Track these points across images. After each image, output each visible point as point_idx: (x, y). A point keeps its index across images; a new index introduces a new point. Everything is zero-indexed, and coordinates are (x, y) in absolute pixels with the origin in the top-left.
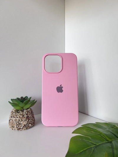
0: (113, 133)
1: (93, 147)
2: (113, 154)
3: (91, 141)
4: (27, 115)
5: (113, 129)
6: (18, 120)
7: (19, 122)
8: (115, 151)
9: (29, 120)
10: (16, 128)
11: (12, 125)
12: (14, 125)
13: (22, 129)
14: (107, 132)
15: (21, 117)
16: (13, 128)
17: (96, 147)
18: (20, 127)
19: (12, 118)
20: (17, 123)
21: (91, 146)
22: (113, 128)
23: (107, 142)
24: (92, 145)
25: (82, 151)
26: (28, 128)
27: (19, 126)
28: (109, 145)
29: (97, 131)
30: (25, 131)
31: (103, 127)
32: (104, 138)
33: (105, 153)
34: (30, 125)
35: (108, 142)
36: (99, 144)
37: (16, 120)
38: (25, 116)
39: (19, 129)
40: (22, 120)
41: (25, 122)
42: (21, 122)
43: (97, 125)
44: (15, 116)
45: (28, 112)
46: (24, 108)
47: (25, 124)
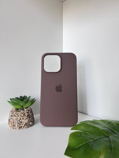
0: (110, 129)
1: (92, 141)
2: (111, 147)
3: (89, 136)
5: (110, 125)
6: (19, 119)
7: (21, 120)
8: (112, 145)
9: (30, 118)
11: (13, 124)
12: (15, 124)
13: (24, 127)
15: (23, 115)
16: (14, 127)
17: (95, 141)
19: (13, 117)
20: (19, 122)
21: (89, 140)
23: (104, 136)
24: (90, 139)
25: (81, 145)
26: (29, 126)
27: (20, 125)
28: (106, 139)
30: (26, 129)
32: (102, 133)
33: (103, 146)
34: (31, 123)
36: (97, 138)
37: (17, 119)
38: (26, 114)
39: (20, 128)
40: (23, 119)
41: (26, 120)
42: (23, 121)
44: (16, 115)
45: (28, 111)
46: (24, 106)
47: (26, 122)
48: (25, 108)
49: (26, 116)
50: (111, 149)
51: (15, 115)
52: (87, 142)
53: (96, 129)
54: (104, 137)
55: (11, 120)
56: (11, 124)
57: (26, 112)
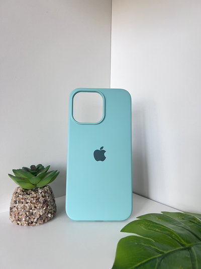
0: (192, 233)
1: (159, 257)
3: (153, 247)
4: (43, 199)
5: (193, 224)
6: (28, 208)
7: (31, 211)
9: (47, 207)
10: (24, 222)
11: (17, 217)
12: (20, 217)
13: (36, 223)
14: (182, 230)
15: (34, 201)
16: (19, 222)
17: (164, 256)
18: (32, 220)
19: (17, 204)
20: (27, 213)
21: (154, 255)
22: (193, 222)
23: (182, 247)
24: (156, 253)
25: (139, 264)
26: (46, 221)
27: (29, 218)
28: (185, 253)
29: (165, 229)
30: (41, 226)
31: (175, 221)
32: (178, 242)
34: (49, 215)
35: (185, 249)
36: (169, 251)
37: (24, 208)
38: (41, 200)
39: (30, 224)
40: (35, 207)
41: (41, 210)
42: (34, 212)
43: (165, 217)
44: (23, 201)
45: (45, 193)
46: (38, 185)
47: (41, 214)
48: (41, 188)
49: (40, 202)
51: (21, 200)
52: (149, 259)
53: (167, 232)
54: (182, 249)
55: (14, 210)
56: (13, 216)
57: (40, 196)
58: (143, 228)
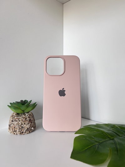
0: (114, 132)
1: (97, 144)
3: (94, 140)
5: (114, 128)
6: (20, 124)
7: (22, 125)
8: (118, 147)
9: (31, 123)
10: (18, 132)
11: (13, 130)
12: (16, 130)
13: (25, 133)
14: (108, 131)
15: (24, 120)
16: (15, 133)
17: (100, 144)
18: (23, 131)
19: (14, 122)
20: (20, 127)
21: (95, 143)
25: (87, 148)
26: (31, 132)
27: (21, 130)
29: (99, 131)
30: (28, 134)
31: (104, 127)
32: (107, 136)
33: (109, 148)
34: (32, 128)
35: (111, 140)
36: (102, 141)
37: (18, 124)
38: (28, 119)
39: (22, 133)
41: (28, 125)
42: (24, 126)
43: (98, 126)
44: (17, 120)
45: (30, 115)
46: (25, 111)
47: (28, 128)
48: (27, 113)
49: (27, 121)
50: (117, 151)
52: (92, 145)
55: (12, 126)
56: (11, 129)
57: (27, 117)
58: (87, 131)
